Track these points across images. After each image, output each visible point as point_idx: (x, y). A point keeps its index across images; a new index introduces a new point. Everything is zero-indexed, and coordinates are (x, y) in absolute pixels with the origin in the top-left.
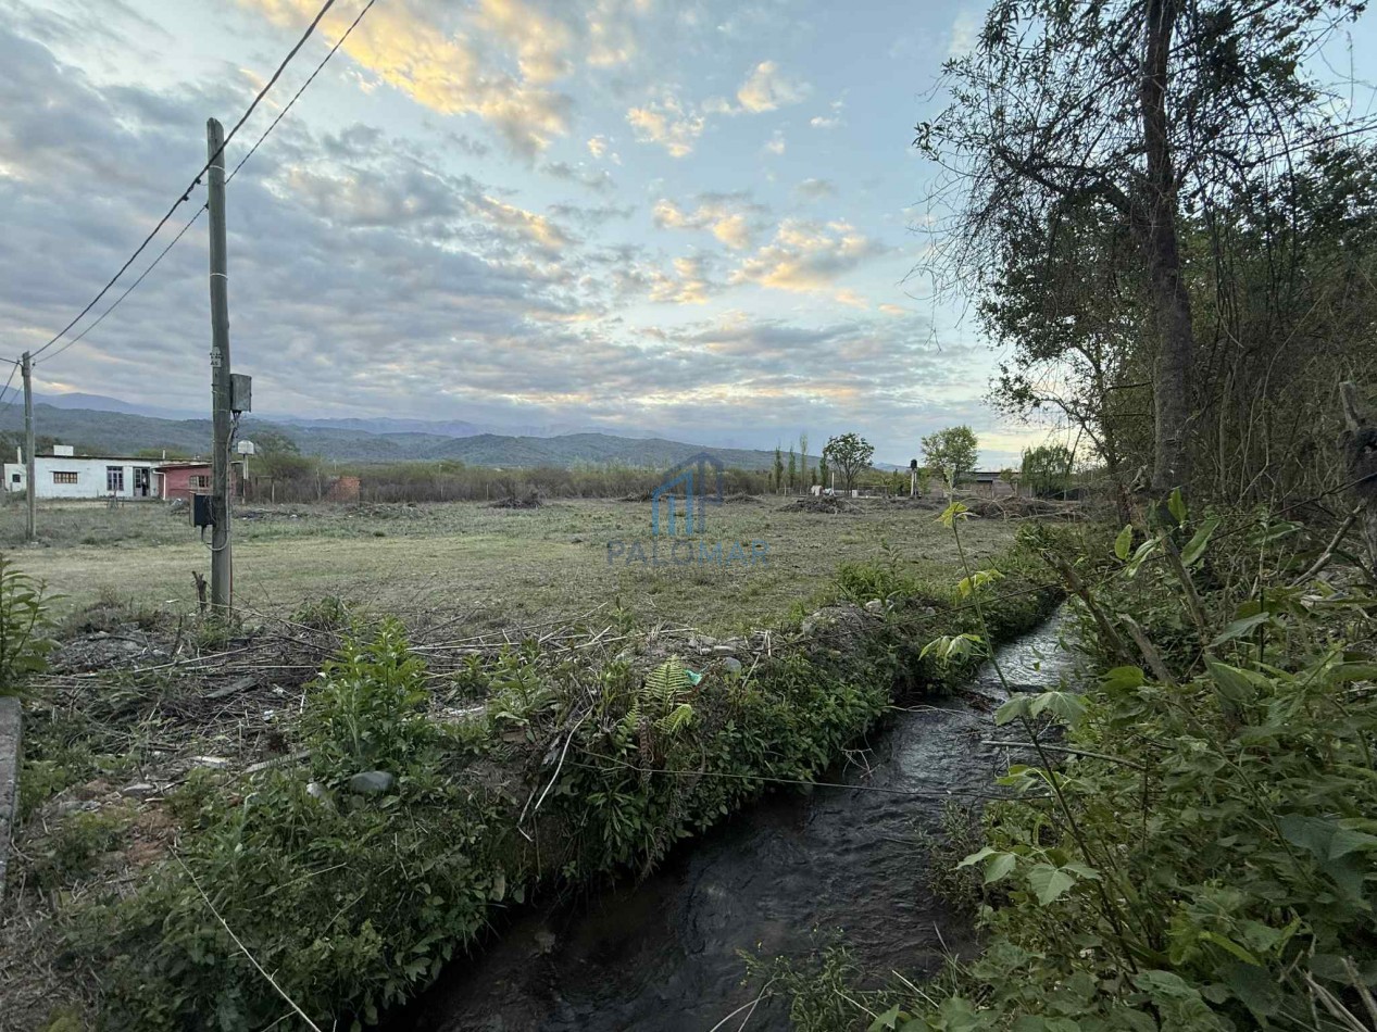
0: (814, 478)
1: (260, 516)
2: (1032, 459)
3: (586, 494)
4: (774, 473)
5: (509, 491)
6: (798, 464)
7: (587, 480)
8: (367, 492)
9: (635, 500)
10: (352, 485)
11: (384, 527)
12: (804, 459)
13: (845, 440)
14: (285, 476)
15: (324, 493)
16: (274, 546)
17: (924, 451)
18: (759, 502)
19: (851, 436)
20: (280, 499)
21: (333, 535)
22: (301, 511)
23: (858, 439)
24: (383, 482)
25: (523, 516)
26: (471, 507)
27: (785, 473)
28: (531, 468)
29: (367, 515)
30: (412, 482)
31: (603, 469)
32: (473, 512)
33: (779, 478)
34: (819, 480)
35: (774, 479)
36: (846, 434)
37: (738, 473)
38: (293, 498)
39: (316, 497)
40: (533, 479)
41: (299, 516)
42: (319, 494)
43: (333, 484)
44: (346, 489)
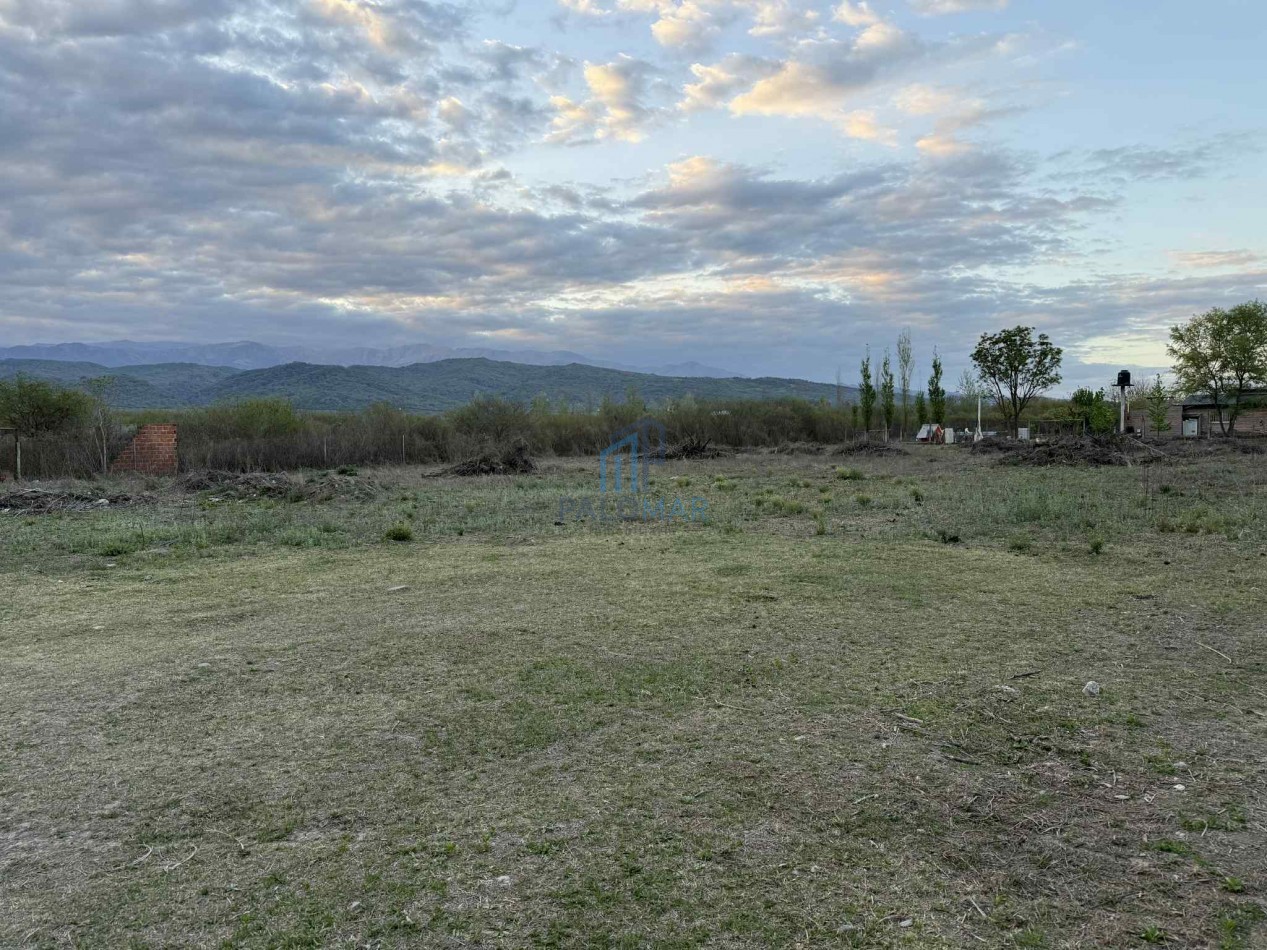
0: (921, 409)
1: (38, 504)
8: (191, 455)
10: (163, 442)
13: (1007, 338)
15: (112, 458)
17: (1173, 351)
19: (1020, 331)
20: (33, 470)
22: (114, 491)
23: (1034, 338)
24: (216, 433)
27: (879, 403)
28: (464, 404)
30: (267, 433)
33: (868, 412)
34: (930, 415)
35: (861, 419)
36: (1011, 328)
38: (55, 471)
39: (99, 464)
41: (113, 501)
42: (105, 460)
43: (129, 438)
44: (151, 447)
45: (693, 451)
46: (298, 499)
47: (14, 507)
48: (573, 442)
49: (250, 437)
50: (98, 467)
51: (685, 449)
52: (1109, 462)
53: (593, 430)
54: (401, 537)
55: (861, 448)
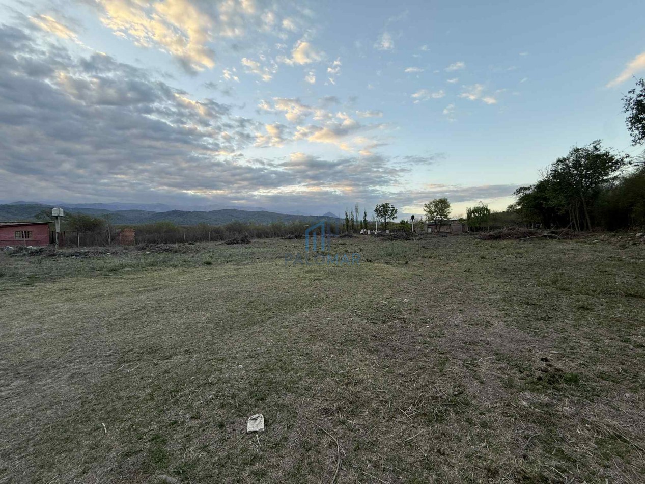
0: (362, 225)
1: (86, 255)
2: (470, 213)
4: (345, 223)
8: (140, 238)
10: (130, 235)
13: (383, 206)
14: (85, 230)
15: (112, 240)
17: (425, 210)
19: (387, 204)
20: (84, 244)
23: (390, 206)
24: (149, 231)
27: (350, 223)
28: (228, 223)
30: (166, 232)
33: (347, 226)
34: (364, 227)
35: (345, 228)
36: (384, 203)
38: (92, 244)
41: (112, 254)
42: (109, 241)
43: (118, 234)
44: (126, 236)
45: (299, 237)
46: (176, 252)
47: (77, 256)
48: (262, 234)
50: (107, 243)
51: (296, 236)
52: (410, 240)
53: (269, 231)
54: (209, 263)
55: (345, 236)
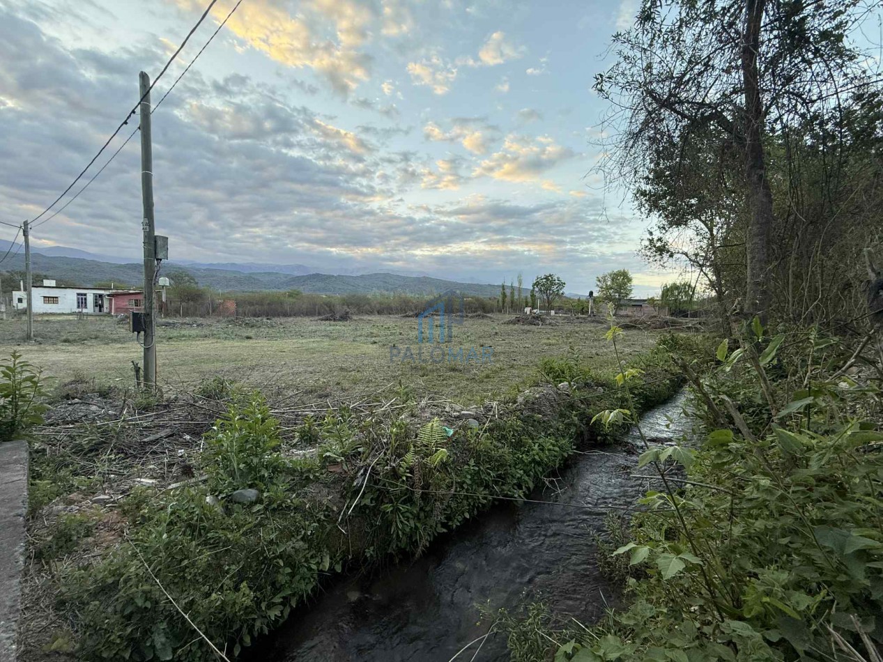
0: (527, 302)
2: (667, 291)
3: (380, 312)
4: (501, 299)
5: (331, 310)
6: (516, 293)
7: (381, 303)
8: (240, 310)
9: (411, 316)
10: (231, 306)
11: (251, 332)
12: (520, 290)
13: (546, 278)
14: (188, 300)
15: (213, 311)
16: (182, 344)
17: (598, 285)
18: (491, 318)
19: (550, 276)
20: (186, 314)
21: (219, 338)
22: (200, 322)
23: (555, 278)
24: (251, 304)
25: (339, 327)
26: (307, 320)
27: (508, 299)
28: (345, 295)
29: (240, 325)
30: (269, 304)
31: (391, 297)
32: (308, 323)
33: (504, 302)
34: (530, 304)
35: (501, 304)
36: (548, 275)
37: (477, 300)
38: (194, 314)
39: (208, 313)
40: (347, 303)
41: (198, 326)
42: (211, 312)
43: (220, 304)
44: (227, 308)
46: (252, 327)
48: (384, 310)
49: (262, 305)
53: (393, 305)
